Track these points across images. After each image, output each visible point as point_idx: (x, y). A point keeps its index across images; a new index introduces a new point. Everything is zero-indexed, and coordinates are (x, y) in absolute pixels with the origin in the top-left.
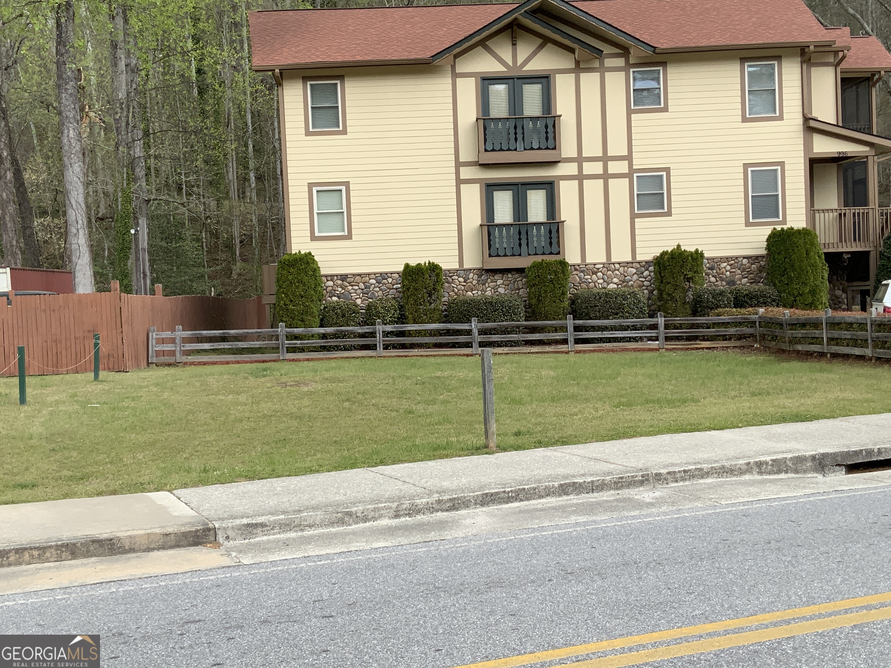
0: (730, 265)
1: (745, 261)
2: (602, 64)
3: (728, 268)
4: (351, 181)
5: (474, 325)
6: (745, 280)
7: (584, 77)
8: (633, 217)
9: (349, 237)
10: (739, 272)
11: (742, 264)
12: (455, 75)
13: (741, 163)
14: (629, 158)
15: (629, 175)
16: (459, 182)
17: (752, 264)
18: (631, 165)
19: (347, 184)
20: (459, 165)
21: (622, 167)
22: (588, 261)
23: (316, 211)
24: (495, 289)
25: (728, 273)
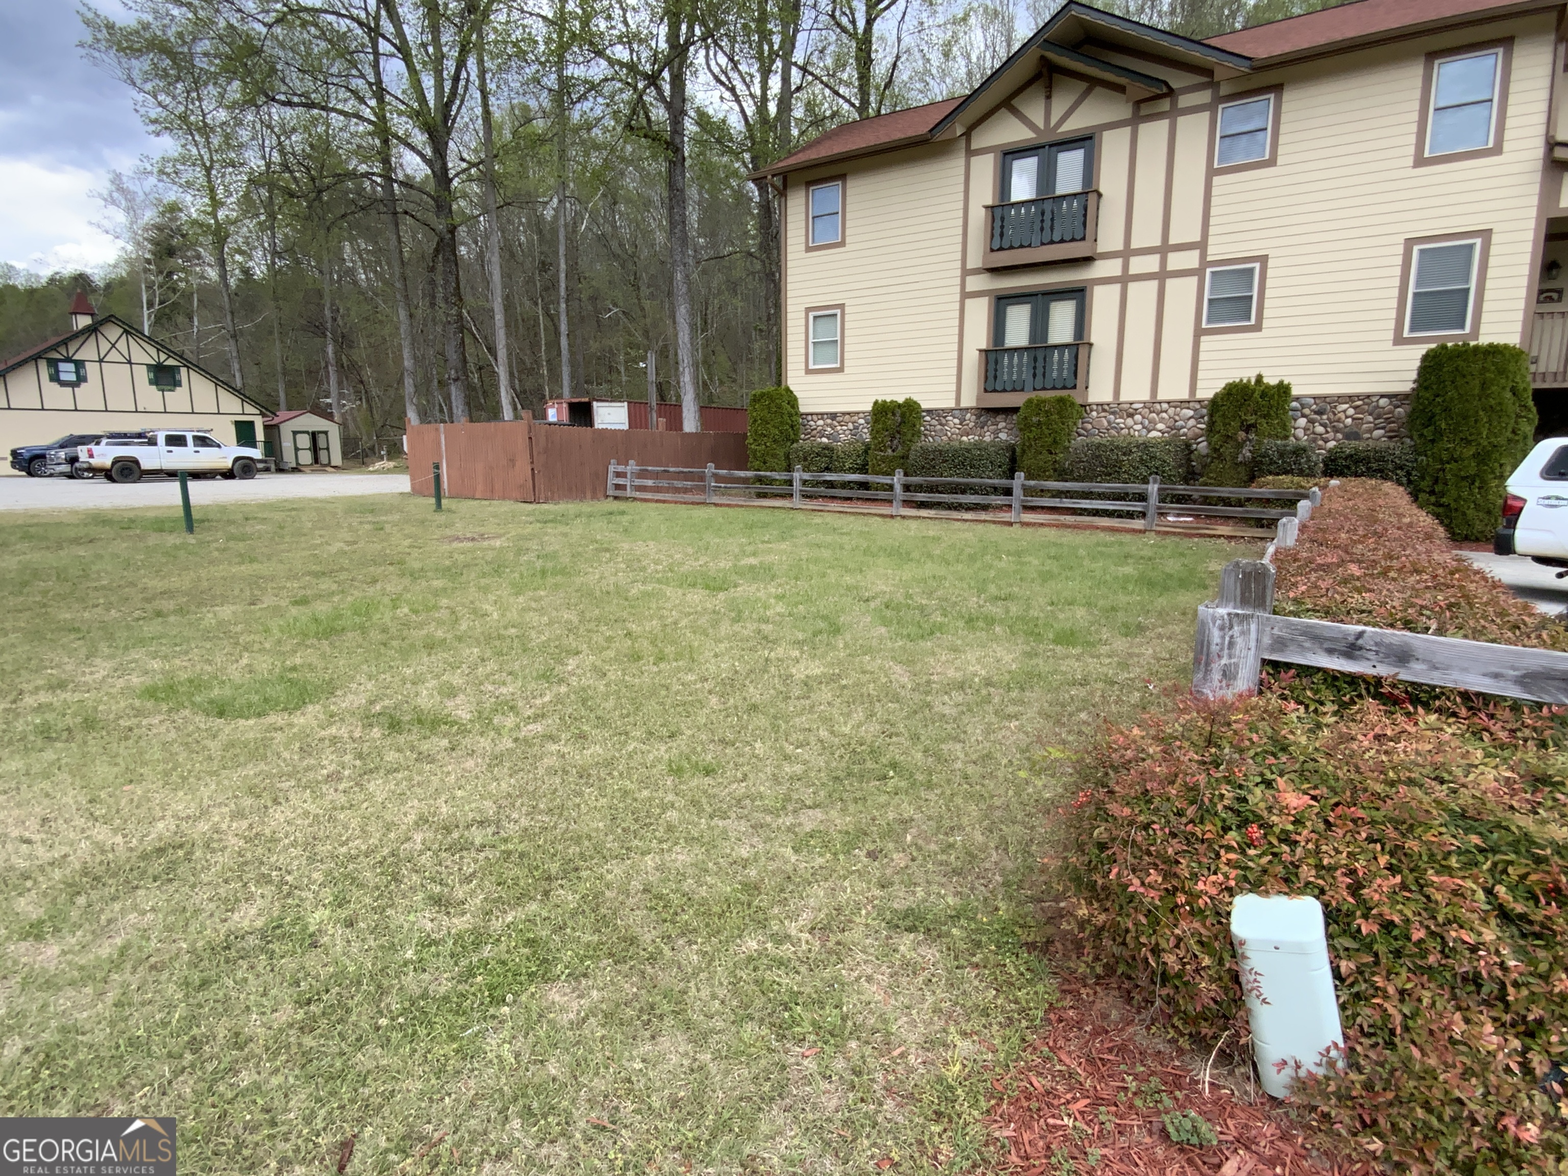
0: (1355, 408)
1: (1383, 402)
2: (1174, 104)
3: (1351, 412)
4: (847, 302)
5: (898, 479)
6: (1378, 433)
7: (1145, 129)
8: (1199, 333)
9: (841, 370)
10: (1370, 419)
11: (1378, 407)
12: (970, 153)
13: (1401, 239)
14: (1202, 245)
15: (1198, 272)
16: (966, 295)
17: (1397, 407)
18: (1203, 255)
19: (842, 306)
20: (966, 272)
21: (1191, 260)
22: (1123, 398)
23: (811, 340)
24: (996, 433)
25: (1349, 421)
